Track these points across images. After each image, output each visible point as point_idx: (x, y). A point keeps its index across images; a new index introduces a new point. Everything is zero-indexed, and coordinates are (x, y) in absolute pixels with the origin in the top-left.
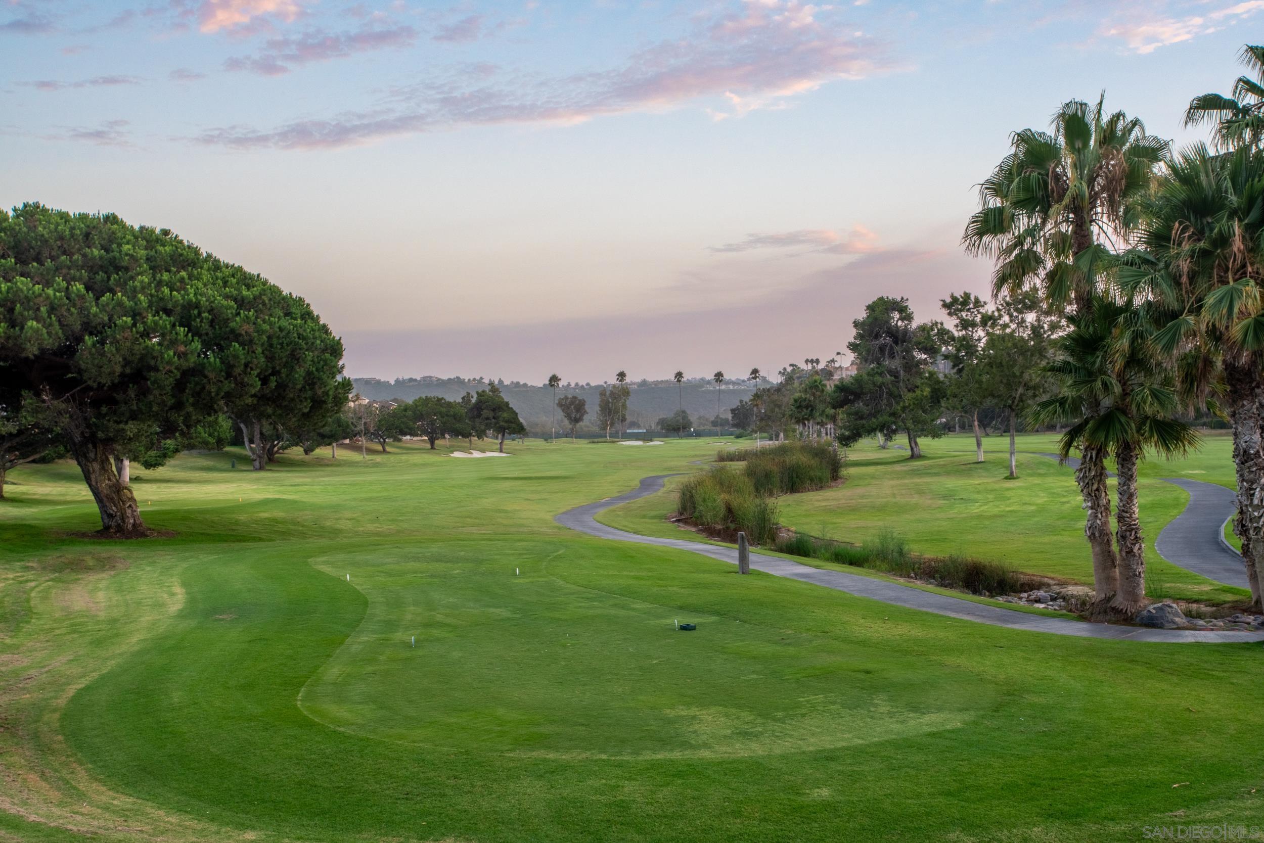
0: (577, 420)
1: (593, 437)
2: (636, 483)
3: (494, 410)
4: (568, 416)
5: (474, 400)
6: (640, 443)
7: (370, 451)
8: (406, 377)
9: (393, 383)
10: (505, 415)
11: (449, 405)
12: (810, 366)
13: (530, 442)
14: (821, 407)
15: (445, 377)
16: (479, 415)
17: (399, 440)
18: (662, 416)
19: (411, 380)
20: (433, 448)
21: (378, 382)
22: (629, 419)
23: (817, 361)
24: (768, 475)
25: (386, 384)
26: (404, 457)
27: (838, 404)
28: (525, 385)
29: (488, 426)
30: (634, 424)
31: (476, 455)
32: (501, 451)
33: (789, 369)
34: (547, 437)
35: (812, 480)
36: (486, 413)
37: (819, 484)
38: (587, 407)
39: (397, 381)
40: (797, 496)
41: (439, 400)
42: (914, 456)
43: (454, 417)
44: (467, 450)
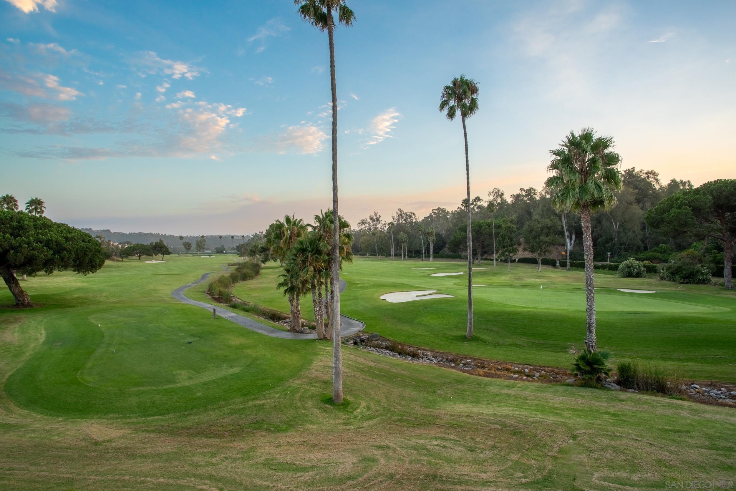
0: (188, 249)
1: (194, 254)
2: (200, 277)
3: (161, 248)
4: (186, 248)
5: (154, 244)
6: (208, 257)
7: (117, 261)
8: (133, 232)
9: (128, 234)
10: (164, 249)
11: (145, 246)
12: (260, 234)
13: (173, 256)
14: (257, 252)
15: (146, 233)
16: (155, 249)
17: (128, 257)
18: (217, 247)
19: (134, 233)
20: (140, 259)
21: (123, 234)
22: (206, 247)
23: (262, 232)
24: (237, 277)
25: (126, 234)
26: (129, 263)
27: (261, 252)
28: (173, 236)
29: (158, 253)
30: (208, 249)
31: (154, 262)
32: (163, 260)
33: (254, 234)
34: (179, 253)
35: (250, 277)
36: (158, 248)
37: (252, 278)
38: (192, 245)
39: (130, 233)
40: (245, 282)
41: (142, 245)
43: (147, 250)
44: (151, 260)
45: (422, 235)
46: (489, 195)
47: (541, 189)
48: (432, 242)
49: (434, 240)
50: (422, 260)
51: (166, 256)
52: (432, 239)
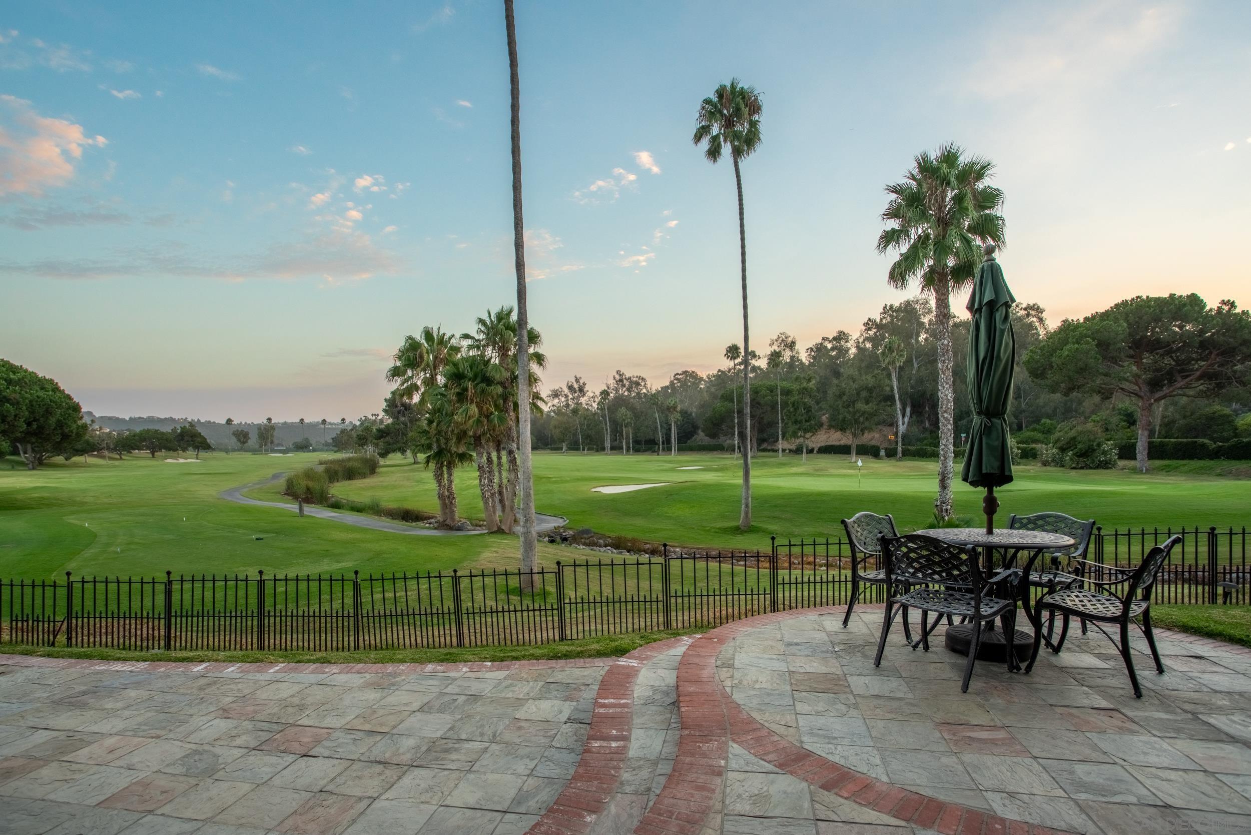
0: (244, 443)
1: (254, 451)
2: (270, 476)
3: (192, 437)
4: (239, 440)
5: (179, 431)
6: (281, 455)
7: (111, 459)
8: (137, 416)
9: (128, 419)
10: (199, 439)
11: (163, 433)
12: (374, 418)
13: (215, 454)
14: (370, 439)
15: (162, 417)
16: (182, 440)
17: (131, 453)
18: (296, 441)
19: (140, 418)
20: (153, 457)
21: (118, 419)
22: (276, 441)
23: (378, 415)
24: (336, 472)
25: (123, 420)
26: (135, 462)
27: (378, 438)
28: (214, 422)
29: (189, 445)
30: (279, 445)
31: (181, 461)
32: (197, 459)
33: (363, 418)
34: (227, 451)
35: (359, 474)
36: (186, 438)
37: (363, 476)
38: (250, 435)
39: (131, 418)
40: (351, 482)
41: (156, 431)
42: (415, 463)
43: (167, 440)
44: (176, 458)
45: (658, 412)
46: (770, 345)
47: (859, 334)
48: (675, 422)
49: (678, 419)
50: (658, 455)
51: (202, 454)
52: (674, 418)
